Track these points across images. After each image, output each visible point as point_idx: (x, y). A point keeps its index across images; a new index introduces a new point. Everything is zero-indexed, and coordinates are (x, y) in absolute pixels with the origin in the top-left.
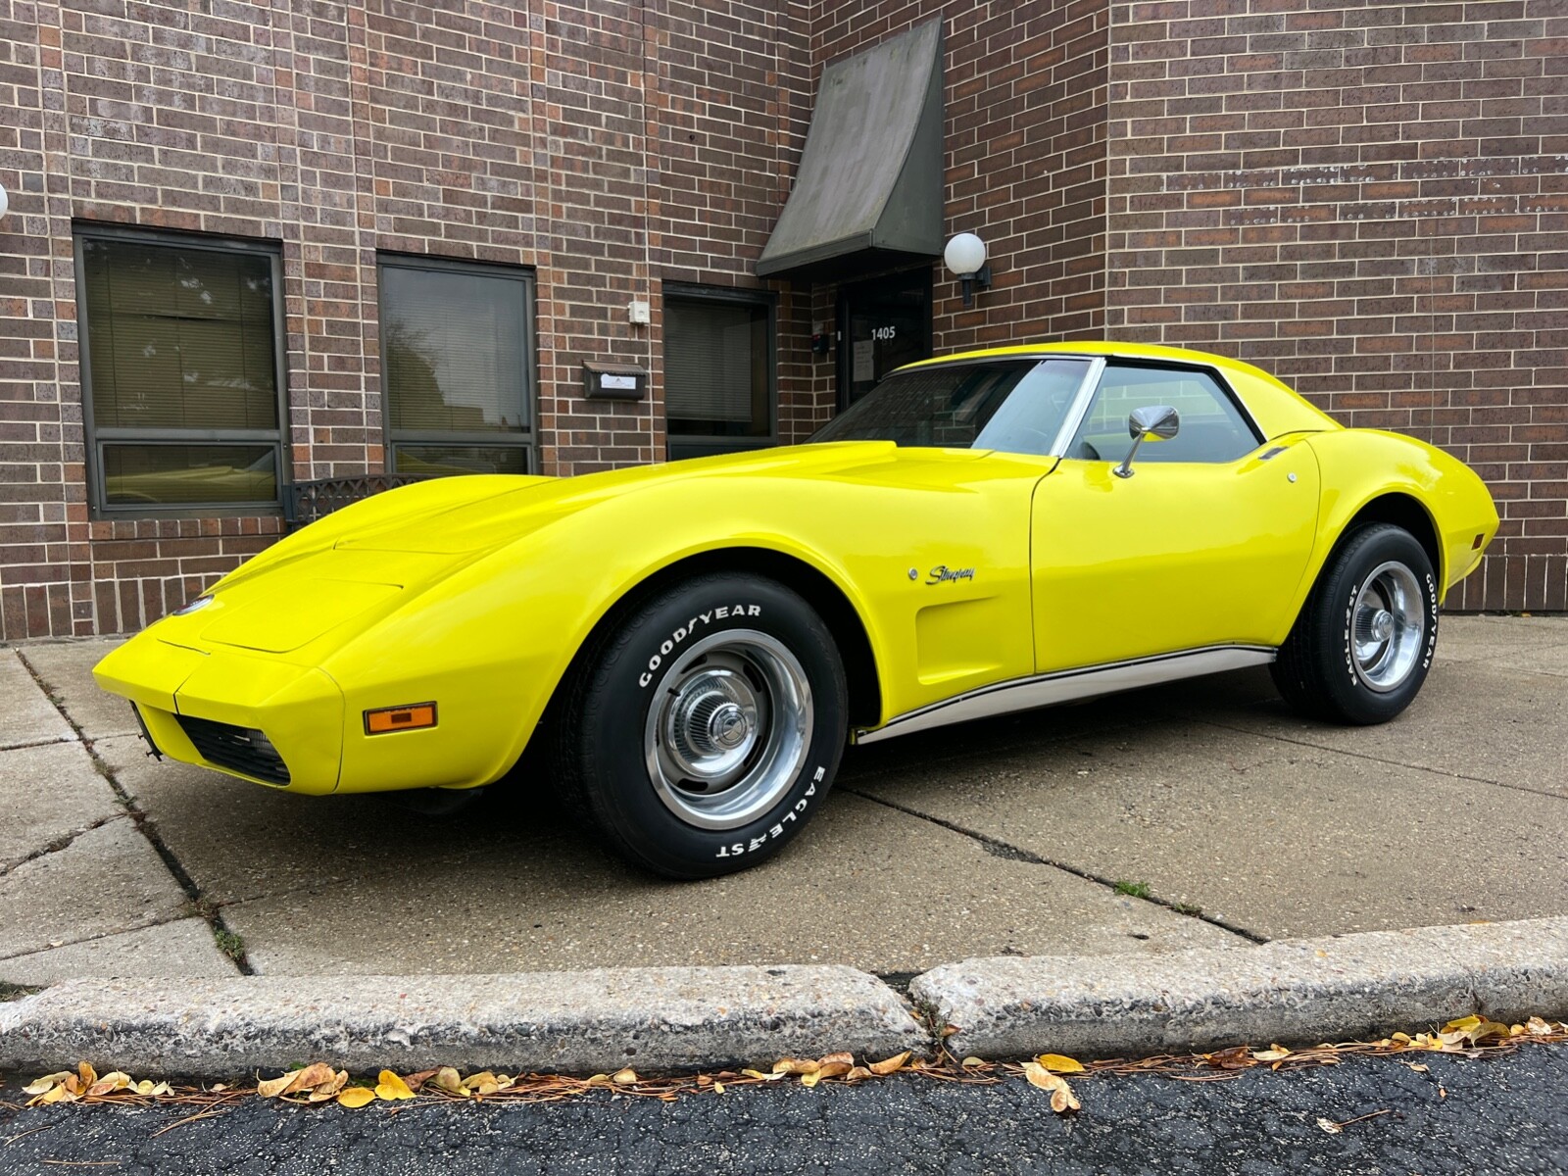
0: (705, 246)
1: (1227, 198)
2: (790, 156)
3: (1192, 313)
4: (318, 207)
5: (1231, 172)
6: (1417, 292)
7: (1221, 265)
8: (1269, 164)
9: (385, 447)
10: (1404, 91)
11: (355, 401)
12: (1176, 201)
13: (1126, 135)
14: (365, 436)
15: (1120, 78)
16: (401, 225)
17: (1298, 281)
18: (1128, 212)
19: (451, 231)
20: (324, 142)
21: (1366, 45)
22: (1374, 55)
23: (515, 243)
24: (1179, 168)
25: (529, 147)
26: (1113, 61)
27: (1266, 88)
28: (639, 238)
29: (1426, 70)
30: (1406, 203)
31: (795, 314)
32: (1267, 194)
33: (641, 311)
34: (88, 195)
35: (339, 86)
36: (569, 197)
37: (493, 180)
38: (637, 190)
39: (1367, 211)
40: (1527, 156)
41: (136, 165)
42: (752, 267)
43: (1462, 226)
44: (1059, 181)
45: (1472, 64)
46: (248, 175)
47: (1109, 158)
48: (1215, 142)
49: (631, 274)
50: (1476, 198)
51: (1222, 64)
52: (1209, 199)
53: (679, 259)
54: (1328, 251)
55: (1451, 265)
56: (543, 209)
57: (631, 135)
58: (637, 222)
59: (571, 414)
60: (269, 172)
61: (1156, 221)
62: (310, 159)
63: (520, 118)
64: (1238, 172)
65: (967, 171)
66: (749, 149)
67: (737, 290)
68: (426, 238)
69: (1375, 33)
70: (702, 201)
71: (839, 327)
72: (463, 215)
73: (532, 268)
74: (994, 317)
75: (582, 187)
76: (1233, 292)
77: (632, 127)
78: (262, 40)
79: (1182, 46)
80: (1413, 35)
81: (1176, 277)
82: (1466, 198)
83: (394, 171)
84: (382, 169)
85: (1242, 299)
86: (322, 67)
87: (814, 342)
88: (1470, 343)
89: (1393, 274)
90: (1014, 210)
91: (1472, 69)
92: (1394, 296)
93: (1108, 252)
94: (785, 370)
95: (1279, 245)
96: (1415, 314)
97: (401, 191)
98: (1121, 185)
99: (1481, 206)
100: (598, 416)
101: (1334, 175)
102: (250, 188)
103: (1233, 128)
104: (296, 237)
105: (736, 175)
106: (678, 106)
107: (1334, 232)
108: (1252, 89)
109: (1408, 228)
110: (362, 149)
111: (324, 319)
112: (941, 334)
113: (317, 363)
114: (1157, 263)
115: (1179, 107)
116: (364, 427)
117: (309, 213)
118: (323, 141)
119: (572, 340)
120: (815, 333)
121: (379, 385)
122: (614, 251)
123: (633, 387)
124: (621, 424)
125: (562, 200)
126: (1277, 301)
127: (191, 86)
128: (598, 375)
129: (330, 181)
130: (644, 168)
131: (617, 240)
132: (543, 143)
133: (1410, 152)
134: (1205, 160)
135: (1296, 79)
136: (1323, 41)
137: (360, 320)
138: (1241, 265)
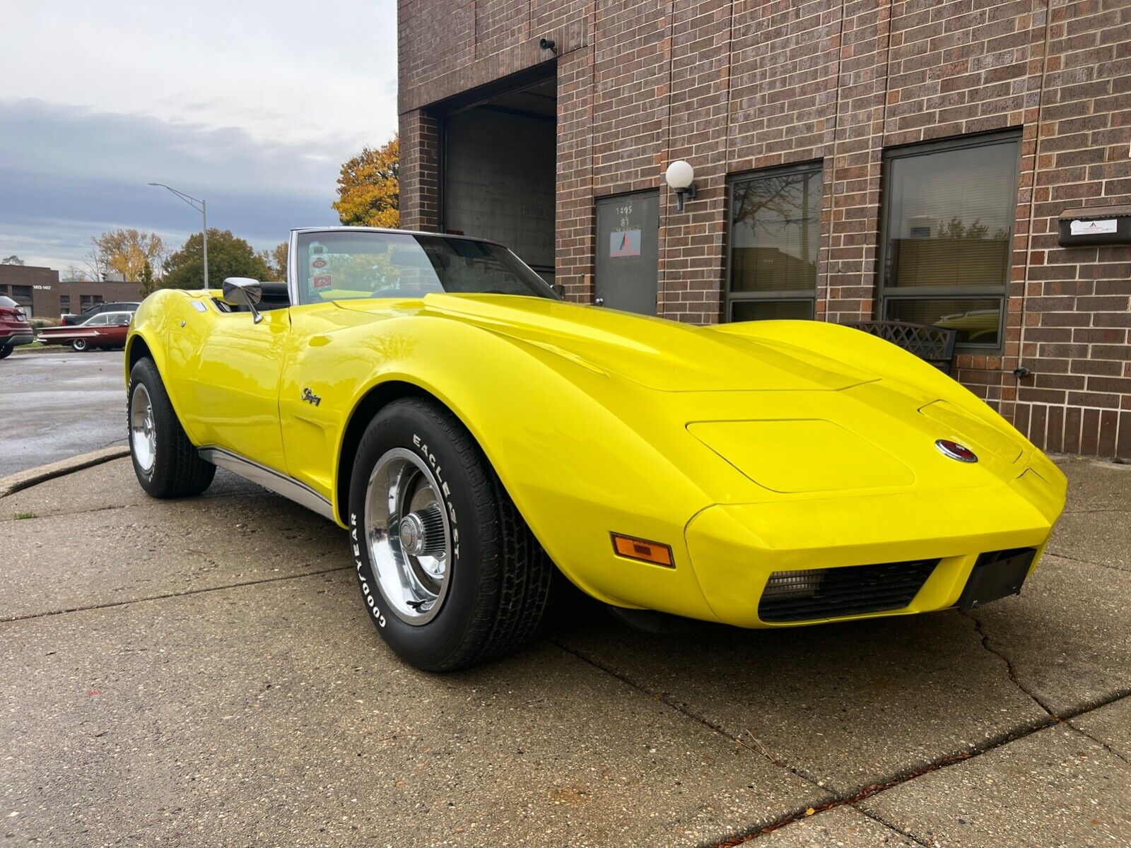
4: (849, 127)
9: (875, 301)
11: (857, 267)
14: (861, 293)
19: (944, 116)
20: (857, 76)
23: (1004, 109)
34: (734, 158)
35: (870, 30)
36: (1070, 44)
37: (988, 58)
41: (755, 133)
46: (809, 119)
56: (1038, 66)
59: (1045, 264)
60: (821, 112)
62: (847, 93)
68: (923, 128)
72: (957, 98)
73: (1019, 128)
75: (1087, 28)
78: (826, 21)
83: (904, 80)
84: (895, 83)
86: (862, 21)
97: (907, 95)
100: (1078, 265)
102: (809, 128)
104: (831, 153)
110: (880, 72)
111: (844, 209)
113: (837, 241)
116: (862, 286)
117: (842, 134)
118: (855, 77)
119: (1056, 190)
121: (874, 253)
122: (1121, 85)
123: (1114, 230)
124: (1107, 271)
125: (1061, 50)
127: (785, 72)
128: (1066, 223)
129: (859, 105)
137: (866, 205)
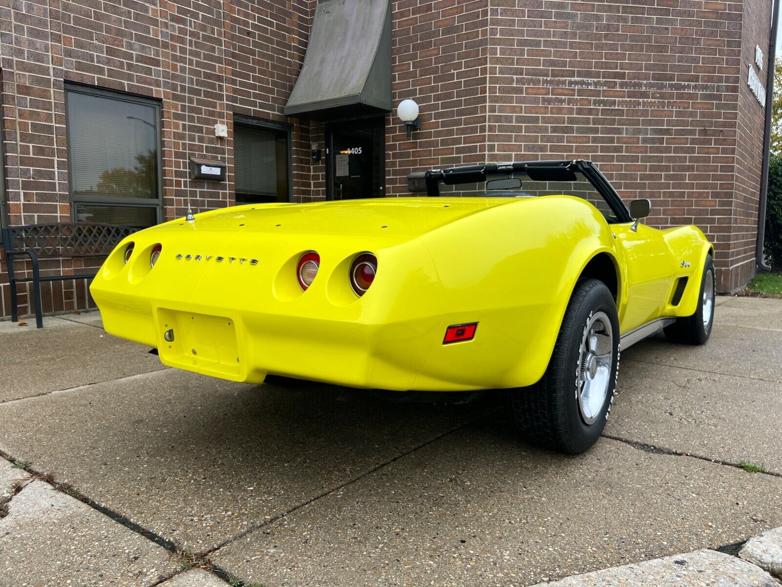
0: (256, 96)
1: (544, 91)
2: (298, 50)
3: (527, 148)
4: (26, 49)
5: (545, 78)
6: (625, 144)
7: (540, 124)
8: (562, 76)
9: (71, 204)
10: (621, 46)
11: (51, 175)
12: (520, 91)
13: (497, 55)
14: (58, 198)
15: (494, 25)
16: (79, 66)
17: (574, 135)
18: (498, 94)
19: (111, 73)
20: (30, 8)
21: (605, 22)
22: (608, 27)
23: (150, 84)
24: (521, 74)
25: (158, 27)
26: (491, 15)
27: (561, 38)
28: (221, 87)
29: (630, 37)
30: (621, 102)
31: (301, 138)
32: (561, 91)
33: (222, 130)
36: (181, 60)
37: (137, 44)
38: (219, 60)
39: (604, 103)
40: (670, 82)
42: (281, 110)
43: (645, 113)
44: (460, 75)
45: (649, 36)
47: (488, 66)
48: (538, 62)
49: (216, 108)
50: (649, 100)
51: (542, 24)
52: (535, 91)
53: (243, 102)
54: (587, 121)
55: (639, 132)
56: (166, 65)
57: (216, 28)
58: (220, 79)
59: (182, 188)
61: (510, 100)
62: (20, 17)
63: (152, 9)
64: (549, 79)
65: (405, 67)
66: (278, 43)
67: (272, 122)
68: (96, 76)
69: (609, 16)
70: (254, 71)
71: (327, 145)
72: (118, 64)
73: (160, 100)
74: (422, 145)
75: (188, 54)
76: (546, 139)
77: (217, 23)
79: (523, 12)
80: (625, 20)
81: (519, 129)
82: (645, 100)
83: (75, 32)
84: (67, 30)
85: (550, 142)
87: (314, 153)
88: (646, 169)
89: (615, 134)
90: (433, 89)
91: (649, 39)
92: (615, 145)
93: (488, 114)
94: (297, 168)
95: (566, 116)
96: (624, 154)
97: (79, 44)
98: (494, 80)
99: (652, 104)
100: (198, 190)
101: (590, 84)
103: (546, 57)
104: (11, 67)
105: (271, 58)
106: (241, 14)
107: (590, 111)
108: (554, 38)
109: (620, 113)
110: (54, 15)
111: (30, 122)
112: (391, 153)
113: (25, 150)
114: (511, 122)
115: (522, 43)
116: (57, 192)
117: (20, 53)
118: (28, 7)
119: (184, 144)
120: (313, 149)
121: (67, 166)
122: (207, 94)
123: (219, 174)
124: (211, 195)
125: (177, 61)
126: (565, 144)
128: (199, 165)
129: (34, 33)
130: (223, 48)
131: (208, 88)
132: (166, 25)
133: (622, 76)
134: (534, 71)
135: (574, 35)
136: (586, 17)
137: (53, 124)
138: (550, 125)
